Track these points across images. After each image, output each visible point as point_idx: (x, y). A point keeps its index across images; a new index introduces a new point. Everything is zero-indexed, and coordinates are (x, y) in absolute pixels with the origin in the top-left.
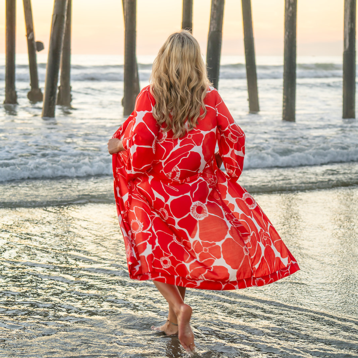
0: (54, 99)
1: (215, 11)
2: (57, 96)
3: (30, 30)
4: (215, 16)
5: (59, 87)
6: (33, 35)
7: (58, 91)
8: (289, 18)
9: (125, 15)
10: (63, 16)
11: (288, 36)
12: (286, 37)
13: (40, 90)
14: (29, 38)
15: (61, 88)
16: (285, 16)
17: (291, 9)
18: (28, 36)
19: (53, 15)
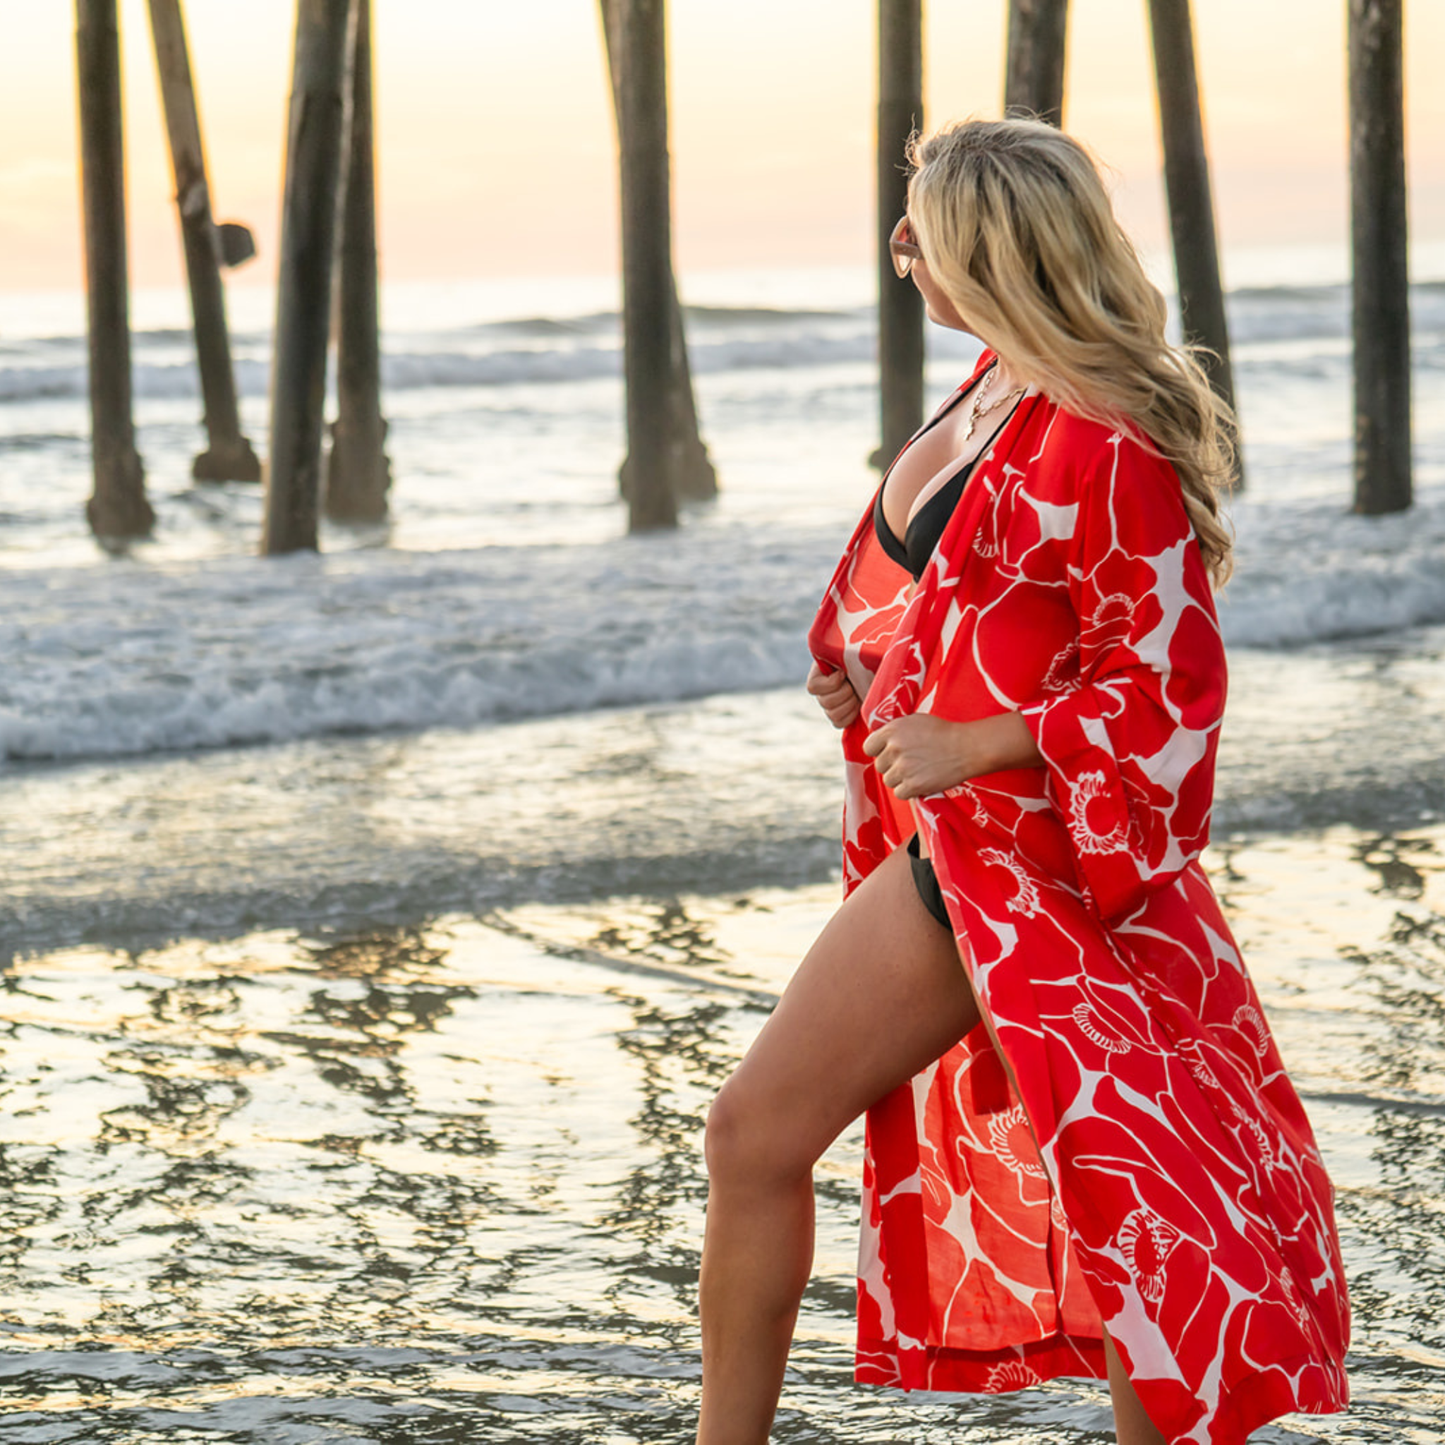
0: (313, 477)
1: (1028, 44)
2: (323, 467)
3: (190, 171)
4: (1027, 66)
5: (333, 428)
6: (204, 198)
7: (327, 444)
8: (1368, 60)
9: (618, 80)
10: (336, 102)
11: (1368, 142)
12: (1360, 148)
13: (246, 444)
14: (190, 208)
15: (342, 430)
16: (1350, 48)
17: (1375, 14)
18: (181, 197)
19: (292, 98)
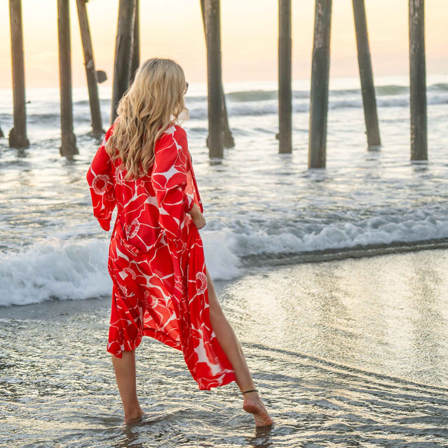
1: (320, 23)
3: (89, 56)
4: (320, 29)
6: (93, 63)
8: (415, 27)
10: (129, 38)
11: (414, 50)
14: (88, 67)
16: (409, 24)
17: (417, 15)
18: (86, 64)
19: (117, 37)
